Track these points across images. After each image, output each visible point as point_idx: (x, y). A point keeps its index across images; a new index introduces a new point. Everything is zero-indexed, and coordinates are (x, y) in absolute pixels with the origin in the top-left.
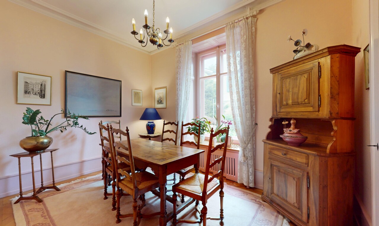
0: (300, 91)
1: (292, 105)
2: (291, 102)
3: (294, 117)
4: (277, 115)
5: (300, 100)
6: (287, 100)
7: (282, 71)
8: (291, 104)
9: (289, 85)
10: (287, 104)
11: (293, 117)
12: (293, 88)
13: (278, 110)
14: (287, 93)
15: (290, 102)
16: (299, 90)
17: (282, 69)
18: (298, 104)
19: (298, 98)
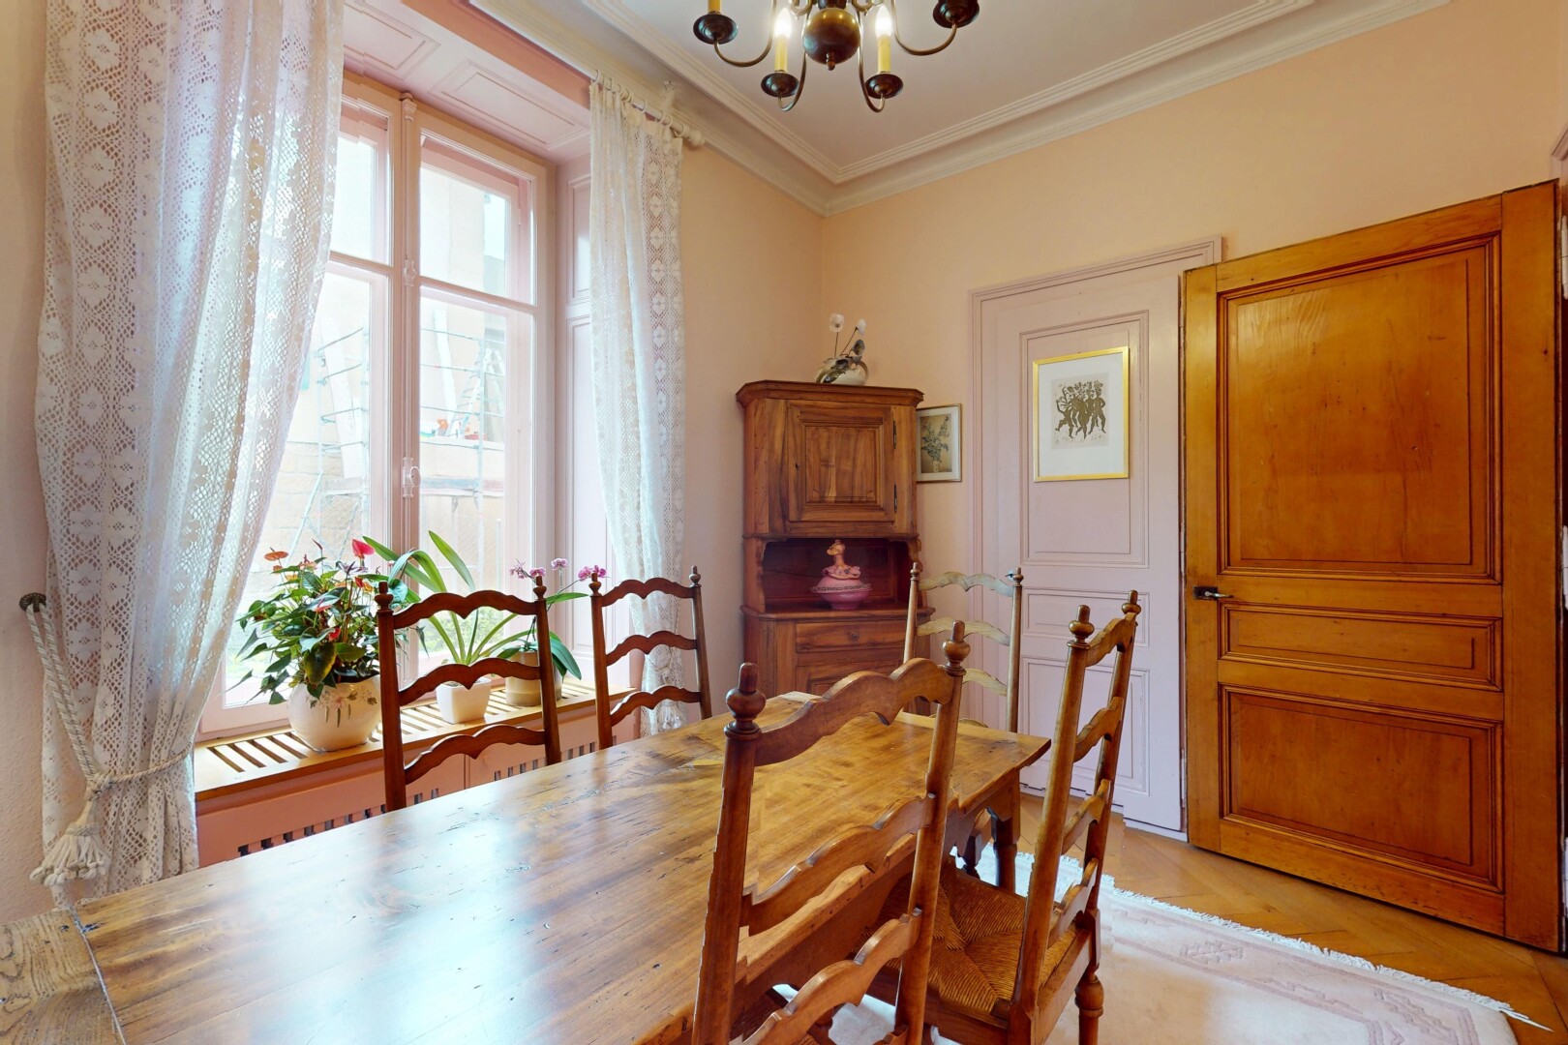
0: (858, 470)
1: (836, 502)
2: (834, 495)
3: (843, 535)
4: (785, 530)
5: (857, 493)
6: (823, 488)
7: (801, 399)
8: (833, 500)
9: (828, 447)
10: (822, 500)
11: (838, 535)
12: (839, 458)
13: (793, 515)
14: (823, 469)
15: (832, 495)
16: (854, 466)
17: (803, 395)
18: (851, 502)
19: (852, 488)
